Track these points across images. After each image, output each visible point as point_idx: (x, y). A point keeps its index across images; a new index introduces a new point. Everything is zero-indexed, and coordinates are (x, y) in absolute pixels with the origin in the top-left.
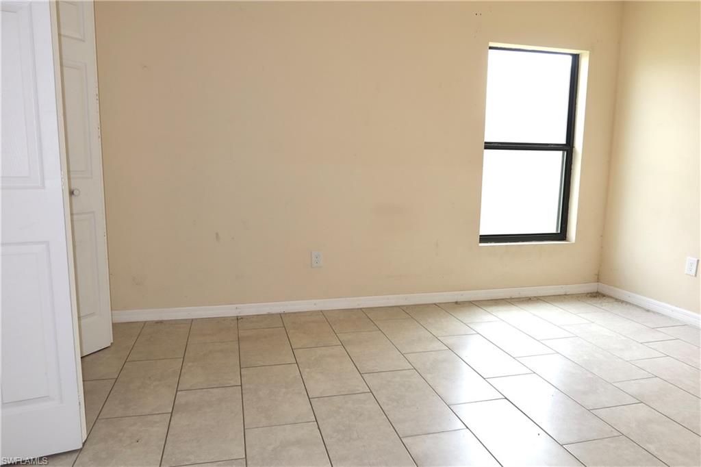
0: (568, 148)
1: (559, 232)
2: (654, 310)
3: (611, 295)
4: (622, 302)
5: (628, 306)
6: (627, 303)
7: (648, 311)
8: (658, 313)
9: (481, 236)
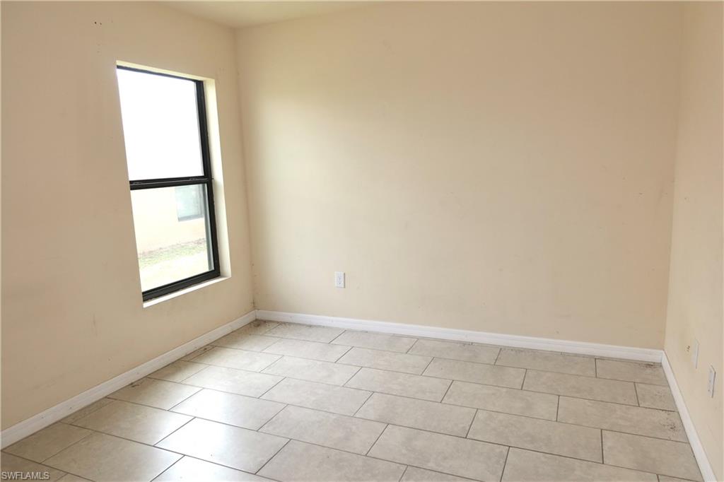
0: (206, 179)
1: (213, 269)
2: (315, 324)
3: (272, 319)
4: (285, 323)
5: (292, 326)
6: (290, 324)
7: (310, 326)
8: (320, 326)
9: (143, 293)
